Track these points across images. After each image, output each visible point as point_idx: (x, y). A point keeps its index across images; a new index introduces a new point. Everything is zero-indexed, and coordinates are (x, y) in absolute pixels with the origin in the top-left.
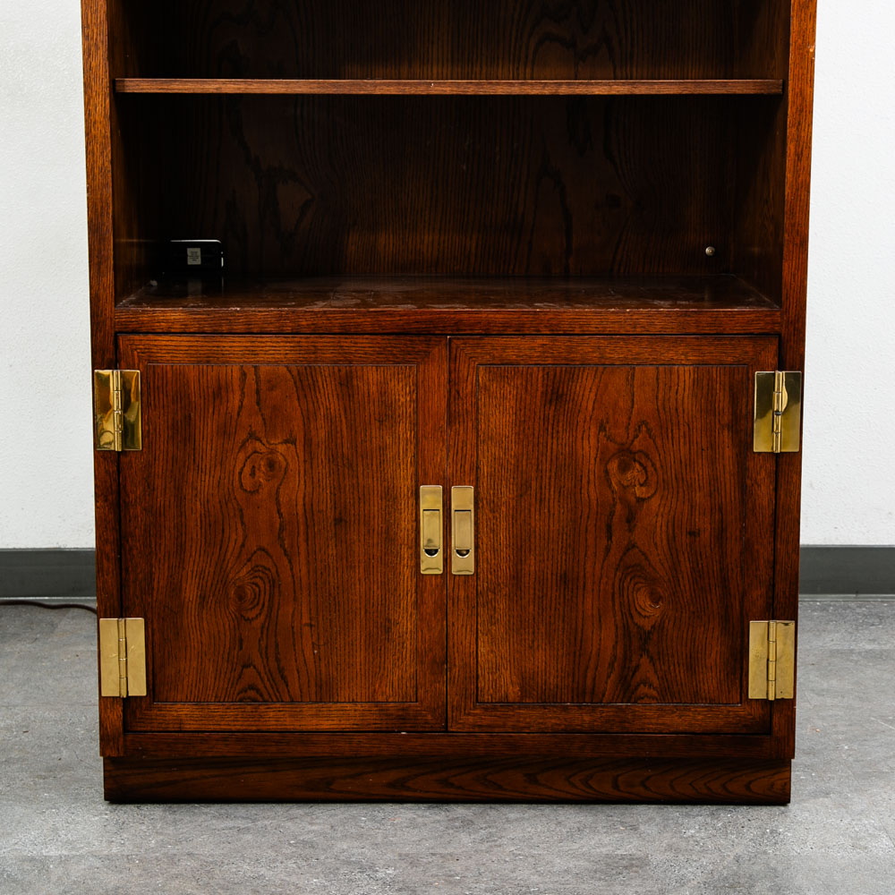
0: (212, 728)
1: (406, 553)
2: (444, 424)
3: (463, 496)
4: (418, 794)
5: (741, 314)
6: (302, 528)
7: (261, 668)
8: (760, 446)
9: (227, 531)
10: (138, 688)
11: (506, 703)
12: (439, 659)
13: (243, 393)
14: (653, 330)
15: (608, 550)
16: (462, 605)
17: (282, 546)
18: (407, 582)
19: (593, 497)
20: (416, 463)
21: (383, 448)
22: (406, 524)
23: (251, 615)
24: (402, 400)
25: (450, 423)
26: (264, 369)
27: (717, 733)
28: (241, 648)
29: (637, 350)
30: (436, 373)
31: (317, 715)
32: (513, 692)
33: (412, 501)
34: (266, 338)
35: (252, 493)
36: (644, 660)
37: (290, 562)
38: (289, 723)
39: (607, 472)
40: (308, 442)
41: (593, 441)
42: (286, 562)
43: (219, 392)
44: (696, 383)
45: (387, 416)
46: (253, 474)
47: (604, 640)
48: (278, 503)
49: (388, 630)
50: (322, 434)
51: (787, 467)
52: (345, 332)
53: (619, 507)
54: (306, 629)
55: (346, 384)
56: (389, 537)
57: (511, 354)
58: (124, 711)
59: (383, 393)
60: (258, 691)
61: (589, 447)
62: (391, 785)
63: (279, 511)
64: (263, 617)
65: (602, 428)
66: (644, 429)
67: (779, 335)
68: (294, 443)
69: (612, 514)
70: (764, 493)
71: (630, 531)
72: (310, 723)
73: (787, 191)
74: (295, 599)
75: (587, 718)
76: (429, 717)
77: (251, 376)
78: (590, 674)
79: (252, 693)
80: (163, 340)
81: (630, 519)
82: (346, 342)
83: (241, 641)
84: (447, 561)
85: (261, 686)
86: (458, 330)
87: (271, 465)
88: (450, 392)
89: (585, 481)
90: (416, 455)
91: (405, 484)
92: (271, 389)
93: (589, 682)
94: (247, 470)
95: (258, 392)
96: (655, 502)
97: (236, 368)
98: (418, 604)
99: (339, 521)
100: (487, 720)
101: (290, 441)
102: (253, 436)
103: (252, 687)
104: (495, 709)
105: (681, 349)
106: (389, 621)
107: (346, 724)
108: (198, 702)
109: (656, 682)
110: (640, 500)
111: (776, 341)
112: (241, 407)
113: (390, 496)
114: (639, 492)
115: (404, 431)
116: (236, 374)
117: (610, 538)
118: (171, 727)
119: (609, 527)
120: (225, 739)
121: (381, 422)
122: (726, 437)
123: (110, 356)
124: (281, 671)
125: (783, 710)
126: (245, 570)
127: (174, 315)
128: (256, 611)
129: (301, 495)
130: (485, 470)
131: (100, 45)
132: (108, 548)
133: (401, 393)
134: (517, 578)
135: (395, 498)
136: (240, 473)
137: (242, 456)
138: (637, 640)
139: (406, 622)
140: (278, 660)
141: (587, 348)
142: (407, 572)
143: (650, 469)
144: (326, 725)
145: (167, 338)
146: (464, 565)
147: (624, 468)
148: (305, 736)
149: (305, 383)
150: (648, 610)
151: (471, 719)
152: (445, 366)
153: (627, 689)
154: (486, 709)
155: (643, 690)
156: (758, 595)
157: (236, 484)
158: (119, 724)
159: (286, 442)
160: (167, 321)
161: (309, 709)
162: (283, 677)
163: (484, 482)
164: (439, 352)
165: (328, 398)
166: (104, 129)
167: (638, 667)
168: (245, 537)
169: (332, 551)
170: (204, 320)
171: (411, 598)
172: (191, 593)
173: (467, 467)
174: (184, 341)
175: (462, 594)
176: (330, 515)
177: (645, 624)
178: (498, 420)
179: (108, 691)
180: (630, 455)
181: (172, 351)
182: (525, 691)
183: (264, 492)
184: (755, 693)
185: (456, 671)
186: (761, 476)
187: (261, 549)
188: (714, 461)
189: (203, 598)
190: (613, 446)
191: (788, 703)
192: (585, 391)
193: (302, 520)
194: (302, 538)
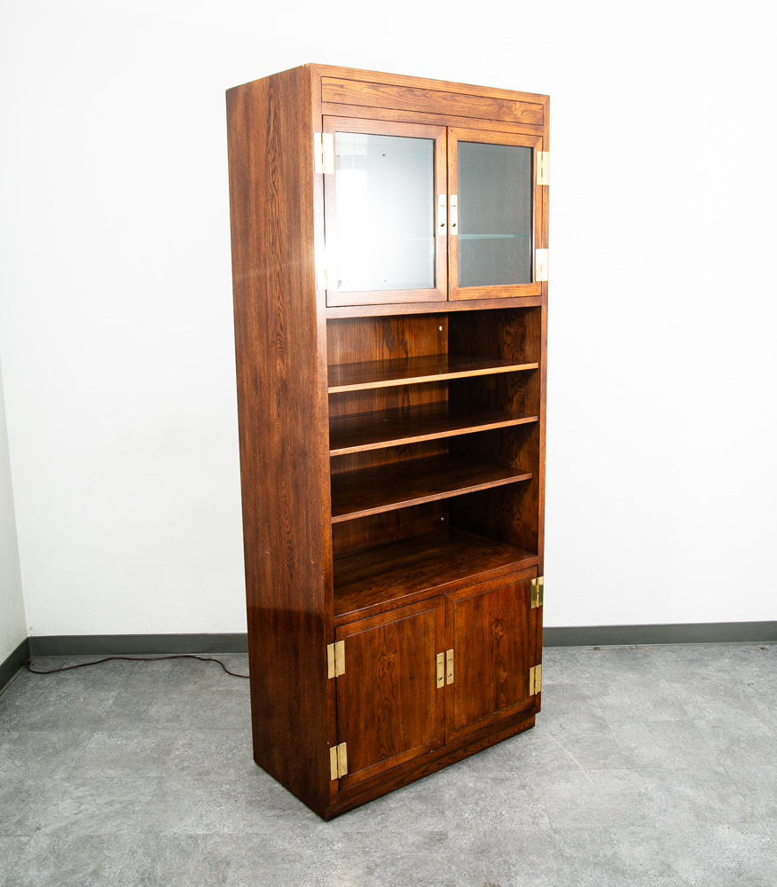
0: (370, 776)
1: (432, 682)
2: (444, 628)
3: (450, 654)
4: (432, 771)
5: (528, 561)
6: (399, 685)
7: (386, 746)
8: (533, 607)
10: (345, 770)
11: (463, 727)
12: (442, 719)
13: (380, 638)
15: (492, 658)
16: (449, 696)
17: (393, 695)
18: (433, 694)
19: (488, 640)
20: (435, 647)
21: (425, 645)
22: (432, 671)
23: (383, 726)
25: (446, 627)
26: (387, 625)
27: (520, 711)
28: (379, 741)
29: (500, 582)
30: (441, 610)
31: (404, 757)
32: (465, 721)
33: (434, 662)
34: (387, 613)
35: (382, 677)
36: (502, 694)
37: (395, 700)
38: (396, 763)
39: (491, 630)
40: (401, 651)
41: (488, 620)
43: (371, 641)
45: (426, 631)
46: (383, 669)
47: (491, 692)
48: (392, 679)
49: (427, 714)
50: (406, 646)
51: (539, 610)
52: (413, 603)
53: (495, 641)
54: (401, 724)
55: (413, 622)
56: (427, 678)
57: (464, 595)
58: (339, 783)
59: (425, 623)
60: (385, 755)
61: (486, 623)
62: (422, 772)
63: (392, 681)
64: (386, 725)
65: (490, 614)
66: (502, 610)
67: (537, 566)
68: (397, 652)
69: (493, 645)
70: (534, 622)
71: (498, 649)
72: (403, 760)
73: (539, 513)
74: (397, 714)
75: (486, 722)
76: (439, 742)
77: (382, 631)
78: (487, 706)
79: (383, 757)
80: (352, 625)
81: (498, 645)
82: (413, 606)
83: (379, 738)
84: (445, 680)
85: (386, 753)
86: (448, 591)
88: (445, 615)
89: (485, 635)
90: (435, 644)
91: (432, 656)
92: (389, 633)
93: (486, 709)
94: (381, 668)
95: (384, 636)
96: (505, 636)
97: (377, 628)
98: (436, 701)
99: (411, 678)
100: (457, 736)
101: (395, 652)
102: (383, 654)
103: (383, 755)
104: (459, 730)
105: (512, 578)
106: (427, 710)
107: (413, 756)
108: (365, 768)
109: (505, 700)
110: (501, 637)
111: (536, 568)
112: (379, 644)
113: (427, 662)
114: (500, 633)
115: (432, 635)
116: (377, 631)
117: (492, 654)
118: (356, 782)
119: (492, 650)
120: (374, 779)
121: (424, 634)
122: (524, 606)
124: (393, 744)
125: (538, 696)
126: (380, 709)
127: (355, 613)
128: (384, 724)
129: (399, 672)
130: (457, 641)
132: (332, 718)
133: (431, 622)
134: (466, 679)
135: (429, 662)
136: (379, 671)
137: (379, 664)
138: (500, 688)
139: (432, 709)
140: (392, 741)
141: (486, 585)
142: (433, 689)
143: (504, 624)
144: (407, 759)
145: (353, 623)
146: (450, 680)
147: (496, 627)
148: (400, 767)
149: (400, 626)
150: (503, 676)
151: (452, 737)
152: (444, 606)
153: (497, 707)
154: (457, 732)
155: (501, 705)
156: (532, 659)
157: (377, 675)
158: (337, 789)
160: (353, 616)
161: (401, 755)
162: (393, 746)
163: (456, 647)
164: (442, 601)
165: (408, 631)
167: (500, 697)
168: (381, 696)
169: (409, 690)
170: (366, 612)
171: (434, 699)
172: (362, 725)
173: (451, 643)
174: (359, 624)
175: (449, 691)
176: (408, 677)
177: (502, 681)
178: (460, 621)
179: (334, 777)
180: (498, 621)
181: (354, 629)
182: (468, 720)
183: (387, 676)
184: (531, 693)
185: (448, 721)
186: (533, 617)
187: (386, 699)
188: (520, 615)
189: (366, 726)
190: (493, 620)
191: (539, 693)
192: (485, 603)
193: (399, 683)
194: (399, 689)
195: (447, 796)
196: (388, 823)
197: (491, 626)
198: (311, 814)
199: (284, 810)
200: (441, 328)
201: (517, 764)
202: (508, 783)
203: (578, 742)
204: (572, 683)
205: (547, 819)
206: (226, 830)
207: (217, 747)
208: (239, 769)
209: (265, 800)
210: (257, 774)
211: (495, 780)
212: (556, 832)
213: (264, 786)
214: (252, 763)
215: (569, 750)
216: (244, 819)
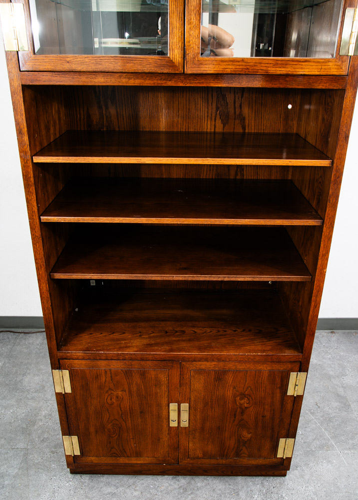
1: (165, 421)
2: (178, 386)
3: (185, 406)
6: (129, 414)
7: (117, 449)
8: (290, 392)
9: (103, 415)
10: (77, 452)
11: (198, 458)
12: (176, 448)
13: (106, 377)
14: (255, 360)
15: (234, 421)
16: (184, 434)
17: (122, 419)
18: (165, 428)
19: (230, 406)
20: (168, 397)
21: (156, 393)
22: (165, 413)
23: (113, 436)
25: (180, 386)
26: (113, 370)
27: (265, 465)
28: (110, 444)
29: (249, 366)
30: (176, 373)
31: (136, 460)
32: (200, 455)
33: (167, 407)
34: (113, 361)
35: (111, 404)
36: (244, 448)
38: (127, 462)
39: (235, 400)
40: (130, 391)
41: (231, 392)
42: (124, 423)
43: (97, 377)
44: (269, 375)
45: (158, 384)
46: (111, 399)
47: (231, 443)
48: (120, 407)
49: (159, 440)
50: (135, 389)
51: (298, 399)
52: (142, 360)
53: (239, 409)
54: (132, 439)
55: (143, 374)
56: (159, 417)
57: (203, 367)
58: (73, 459)
59: (156, 378)
61: (229, 393)
63: (121, 409)
64: (117, 436)
65: (235, 388)
66: (249, 388)
67: (301, 362)
68: (125, 391)
69: (236, 411)
70: (289, 406)
71: (242, 416)
72: (135, 462)
73: (310, 317)
74: (127, 432)
75: (224, 462)
76: (173, 461)
77: (108, 372)
78: (226, 451)
79: (115, 455)
80: (76, 361)
81: (242, 412)
82: (143, 363)
83: (110, 442)
84: (179, 423)
85: (117, 453)
86: (184, 359)
87: (117, 397)
88: (180, 377)
89: (227, 402)
90: (168, 395)
91: (164, 401)
92: (116, 376)
93: (225, 453)
94: (109, 398)
95: (111, 377)
96: (251, 408)
97: (103, 369)
98: (169, 434)
99: (141, 412)
100: (191, 462)
101: (124, 390)
102: (110, 389)
103: (114, 453)
104: (194, 459)
105: (265, 366)
106: (159, 438)
107: (146, 462)
108: (97, 457)
110: (246, 408)
111: (299, 364)
112: (106, 381)
113: (159, 405)
114: (246, 405)
115: (164, 388)
116: (103, 371)
117: (235, 417)
118: (89, 462)
119: (235, 415)
120: (106, 465)
121: (156, 386)
122: (278, 391)
123: (57, 365)
124: (124, 450)
125: (288, 460)
126: (110, 425)
127: (79, 354)
129: (128, 405)
130: (193, 399)
131: (42, 266)
132: (63, 418)
133: (163, 378)
134: (202, 429)
135: (161, 407)
136: (107, 399)
137: (107, 395)
138: (242, 443)
139: (165, 438)
140: (122, 446)
141: (230, 366)
142: (165, 426)
143: (251, 399)
144: (139, 462)
145: (77, 361)
146: (185, 425)
147: (242, 399)
148: (132, 465)
149: (128, 373)
150: (246, 435)
151: (186, 461)
152: (179, 370)
153: (238, 455)
154: (191, 459)
155: (243, 455)
156: (284, 432)
157: (105, 402)
159: (122, 391)
160: (77, 355)
161: (133, 459)
162: (125, 451)
163: (192, 403)
164: (177, 366)
165: (137, 379)
166: (47, 295)
167: (241, 450)
168: (110, 416)
169: (140, 420)
170: (91, 355)
171: (167, 432)
172: (92, 430)
173: (186, 398)
174: (84, 362)
175: (184, 431)
176: (139, 411)
177: (245, 439)
178: (198, 385)
179: (68, 453)
180: (244, 396)
181: (79, 365)
182: (204, 454)
183: (115, 405)
184: (280, 455)
185: (182, 450)
186: (290, 401)
187: (115, 419)
188: (272, 397)
189: (96, 431)
190: (238, 393)
191: (291, 458)
192: (229, 378)
193: (129, 412)
194: (129, 416)
197: (235, 397)
200: (290, 107)
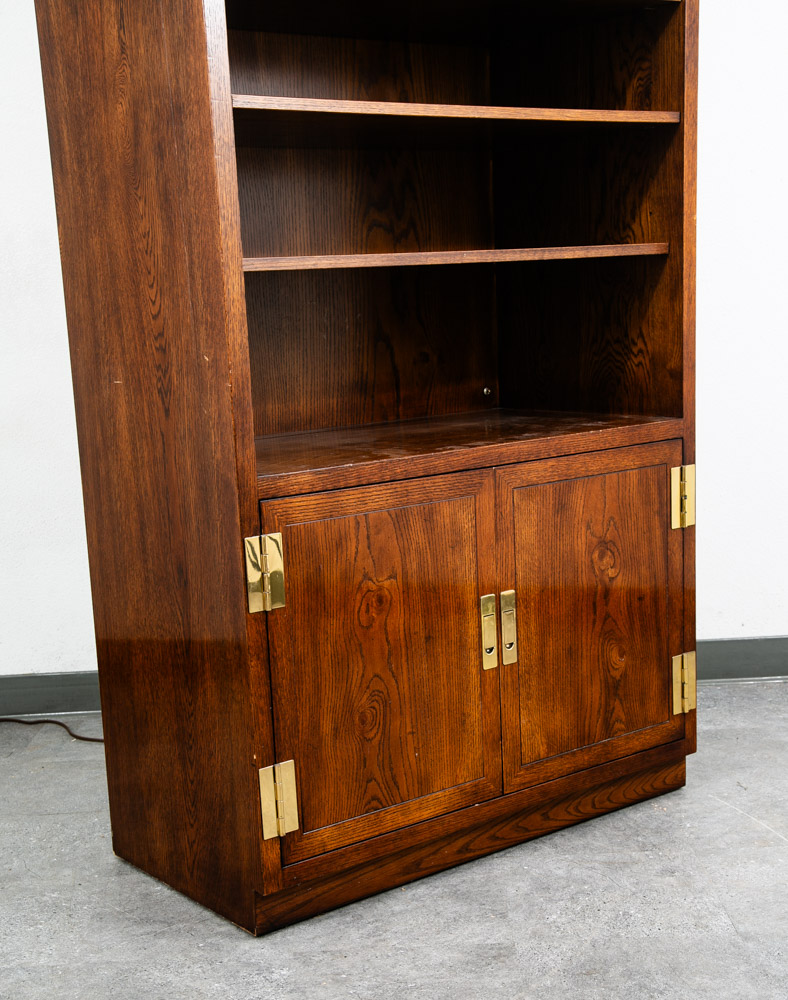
0: (347, 842)
1: (473, 655)
2: (493, 541)
4: (478, 853)
5: (661, 427)
6: (403, 650)
7: (380, 780)
8: (675, 524)
9: (351, 666)
10: (292, 822)
11: (539, 761)
12: (497, 739)
13: (358, 540)
14: (616, 444)
15: (594, 622)
16: (510, 690)
17: (390, 669)
18: (475, 680)
19: (585, 582)
20: (477, 577)
21: (455, 570)
22: (472, 631)
23: (371, 735)
24: (467, 526)
25: (497, 540)
26: (372, 515)
27: (657, 746)
28: (365, 767)
29: (606, 461)
30: (486, 500)
31: (420, 808)
32: (542, 750)
33: (475, 610)
34: (372, 488)
35: (368, 628)
36: (617, 703)
37: (397, 682)
38: (402, 821)
39: (592, 561)
40: (405, 576)
41: (583, 538)
42: (394, 683)
43: (340, 543)
44: (640, 481)
45: (457, 541)
46: (367, 611)
47: (594, 693)
48: (387, 634)
49: (463, 723)
50: (414, 566)
51: (688, 537)
52: (427, 474)
53: (599, 587)
54: (410, 736)
55: (429, 518)
56: (462, 646)
57: (533, 477)
58: (281, 849)
59: (453, 523)
60: (378, 800)
61: (581, 545)
62: (459, 852)
63: (387, 639)
64: (378, 737)
65: (588, 527)
66: (612, 523)
67: (682, 438)
68: (395, 577)
69: (596, 594)
70: (677, 559)
71: (606, 604)
72: (416, 816)
74: (401, 713)
75: (586, 758)
76: (492, 787)
77: (363, 524)
78: (587, 722)
79: (375, 803)
80: (297, 501)
81: (606, 596)
82: (428, 482)
83: (365, 759)
84: (500, 653)
85: (380, 796)
86: (500, 461)
87: (380, 600)
88: (496, 514)
89: (580, 570)
90: (477, 572)
91: (470, 597)
92: (378, 533)
93: (587, 728)
94: (363, 608)
95: (368, 537)
96: (620, 578)
97: (352, 517)
98: (481, 696)
99: (428, 638)
100: (528, 778)
101: (393, 576)
102: (366, 576)
103: (374, 798)
104: (532, 767)
105: (631, 457)
106: (464, 714)
107: (439, 810)
108: (336, 823)
109: (623, 717)
110: (612, 579)
111: (680, 442)
112: (357, 553)
113: (461, 608)
114: (611, 573)
115: (468, 552)
116: (352, 524)
117: (595, 613)
118: (317, 851)
119: (594, 604)
120: (357, 849)
121: (453, 548)
122: (656, 521)
123: (255, 523)
124: (394, 778)
125: (690, 719)
126: (365, 697)
127: (303, 477)
128: (375, 731)
129: (402, 621)
130: (520, 574)
132: (262, 702)
133: (465, 521)
134: (542, 659)
135: (465, 611)
136: (359, 612)
137: (359, 597)
138: (613, 688)
139: (474, 712)
140: (391, 769)
141: (578, 464)
142: (474, 671)
143: (616, 554)
144: (426, 814)
145: (299, 498)
146: (510, 657)
147: (602, 556)
148: (412, 829)
149: (400, 519)
150: (618, 664)
151: (518, 780)
152: (493, 493)
153: (608, 730)
154: (527, 769)
155: (618, 726)
156: (676, 636)
157: (356, 622)
158: (278, 861)
159: (390, 577)
160: (298, 484)
161: (413, 804)
162: (396, 783)
163: (520, 584)
164: (488, 481)
165: (417, 533)
166: (241, 306)
167: (614, 708)
168: (365, 668)
169: (425, 666)
170: (326, 478)
171: (477, 693)
172: (327, 727)
173: (509, 575)
174: (312, 500)
175: (509, 679)
176: (422, 634)
177: (617, 674)
178: (527, 532)
179: (269, 832)
180: (605, 545)
181: (304, 509)
182: (550, 747)
183: (376, 625)
184: (677, 711)
185: (508, 744)
186: (676, 547)
187: (376, 676)
188: (650, 541)
189: (336, 730)
190: (595, 540)
191: (693, 712)
192: (578, 499)
193: (403, 643)
194: (404, 659)
195: (511, 891)
196: (389, 935)
197: (591, 553)
198: (227, 927)
199: (170, 925)
201: (654, 839)
202: (635, 868)
203: (777, 807)
204: (752, 726)
205: (724, 919)
206: (43, 961)
207: (40, 840)
208: (83, 868)
209: (132, 911)
210: (119, 874)
211: (609, 864)
212: (746, 938)
213: (133, 890)
214: (112, 858)
215: (760, 818)
216: (84, 942)
